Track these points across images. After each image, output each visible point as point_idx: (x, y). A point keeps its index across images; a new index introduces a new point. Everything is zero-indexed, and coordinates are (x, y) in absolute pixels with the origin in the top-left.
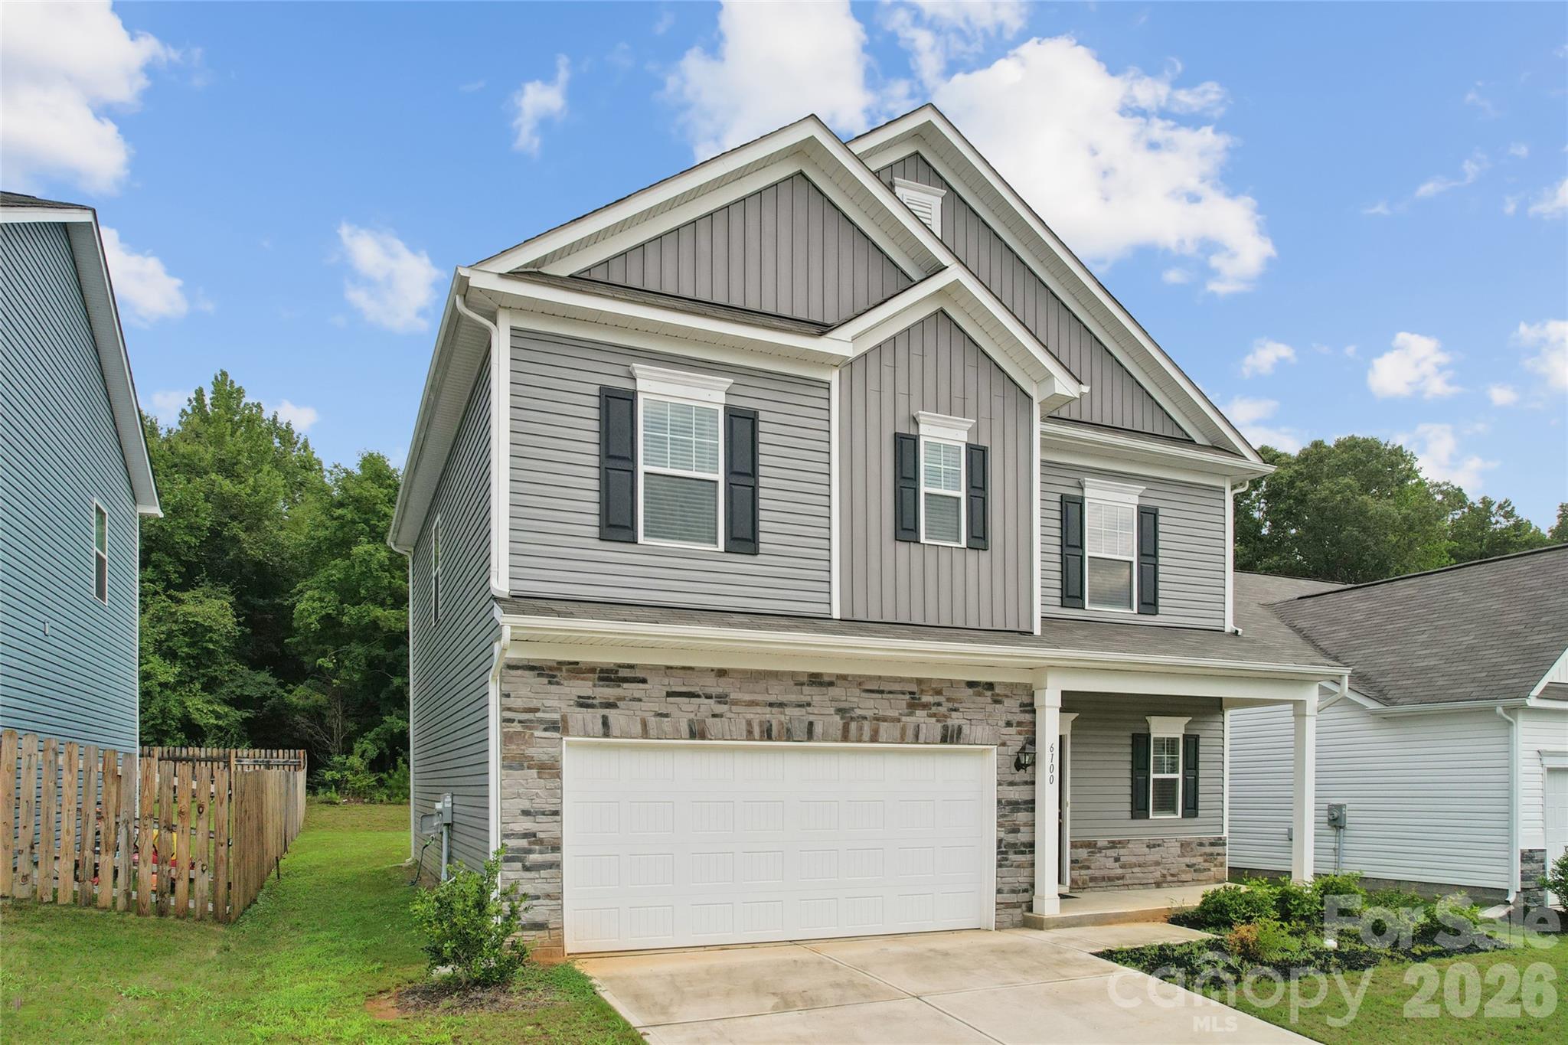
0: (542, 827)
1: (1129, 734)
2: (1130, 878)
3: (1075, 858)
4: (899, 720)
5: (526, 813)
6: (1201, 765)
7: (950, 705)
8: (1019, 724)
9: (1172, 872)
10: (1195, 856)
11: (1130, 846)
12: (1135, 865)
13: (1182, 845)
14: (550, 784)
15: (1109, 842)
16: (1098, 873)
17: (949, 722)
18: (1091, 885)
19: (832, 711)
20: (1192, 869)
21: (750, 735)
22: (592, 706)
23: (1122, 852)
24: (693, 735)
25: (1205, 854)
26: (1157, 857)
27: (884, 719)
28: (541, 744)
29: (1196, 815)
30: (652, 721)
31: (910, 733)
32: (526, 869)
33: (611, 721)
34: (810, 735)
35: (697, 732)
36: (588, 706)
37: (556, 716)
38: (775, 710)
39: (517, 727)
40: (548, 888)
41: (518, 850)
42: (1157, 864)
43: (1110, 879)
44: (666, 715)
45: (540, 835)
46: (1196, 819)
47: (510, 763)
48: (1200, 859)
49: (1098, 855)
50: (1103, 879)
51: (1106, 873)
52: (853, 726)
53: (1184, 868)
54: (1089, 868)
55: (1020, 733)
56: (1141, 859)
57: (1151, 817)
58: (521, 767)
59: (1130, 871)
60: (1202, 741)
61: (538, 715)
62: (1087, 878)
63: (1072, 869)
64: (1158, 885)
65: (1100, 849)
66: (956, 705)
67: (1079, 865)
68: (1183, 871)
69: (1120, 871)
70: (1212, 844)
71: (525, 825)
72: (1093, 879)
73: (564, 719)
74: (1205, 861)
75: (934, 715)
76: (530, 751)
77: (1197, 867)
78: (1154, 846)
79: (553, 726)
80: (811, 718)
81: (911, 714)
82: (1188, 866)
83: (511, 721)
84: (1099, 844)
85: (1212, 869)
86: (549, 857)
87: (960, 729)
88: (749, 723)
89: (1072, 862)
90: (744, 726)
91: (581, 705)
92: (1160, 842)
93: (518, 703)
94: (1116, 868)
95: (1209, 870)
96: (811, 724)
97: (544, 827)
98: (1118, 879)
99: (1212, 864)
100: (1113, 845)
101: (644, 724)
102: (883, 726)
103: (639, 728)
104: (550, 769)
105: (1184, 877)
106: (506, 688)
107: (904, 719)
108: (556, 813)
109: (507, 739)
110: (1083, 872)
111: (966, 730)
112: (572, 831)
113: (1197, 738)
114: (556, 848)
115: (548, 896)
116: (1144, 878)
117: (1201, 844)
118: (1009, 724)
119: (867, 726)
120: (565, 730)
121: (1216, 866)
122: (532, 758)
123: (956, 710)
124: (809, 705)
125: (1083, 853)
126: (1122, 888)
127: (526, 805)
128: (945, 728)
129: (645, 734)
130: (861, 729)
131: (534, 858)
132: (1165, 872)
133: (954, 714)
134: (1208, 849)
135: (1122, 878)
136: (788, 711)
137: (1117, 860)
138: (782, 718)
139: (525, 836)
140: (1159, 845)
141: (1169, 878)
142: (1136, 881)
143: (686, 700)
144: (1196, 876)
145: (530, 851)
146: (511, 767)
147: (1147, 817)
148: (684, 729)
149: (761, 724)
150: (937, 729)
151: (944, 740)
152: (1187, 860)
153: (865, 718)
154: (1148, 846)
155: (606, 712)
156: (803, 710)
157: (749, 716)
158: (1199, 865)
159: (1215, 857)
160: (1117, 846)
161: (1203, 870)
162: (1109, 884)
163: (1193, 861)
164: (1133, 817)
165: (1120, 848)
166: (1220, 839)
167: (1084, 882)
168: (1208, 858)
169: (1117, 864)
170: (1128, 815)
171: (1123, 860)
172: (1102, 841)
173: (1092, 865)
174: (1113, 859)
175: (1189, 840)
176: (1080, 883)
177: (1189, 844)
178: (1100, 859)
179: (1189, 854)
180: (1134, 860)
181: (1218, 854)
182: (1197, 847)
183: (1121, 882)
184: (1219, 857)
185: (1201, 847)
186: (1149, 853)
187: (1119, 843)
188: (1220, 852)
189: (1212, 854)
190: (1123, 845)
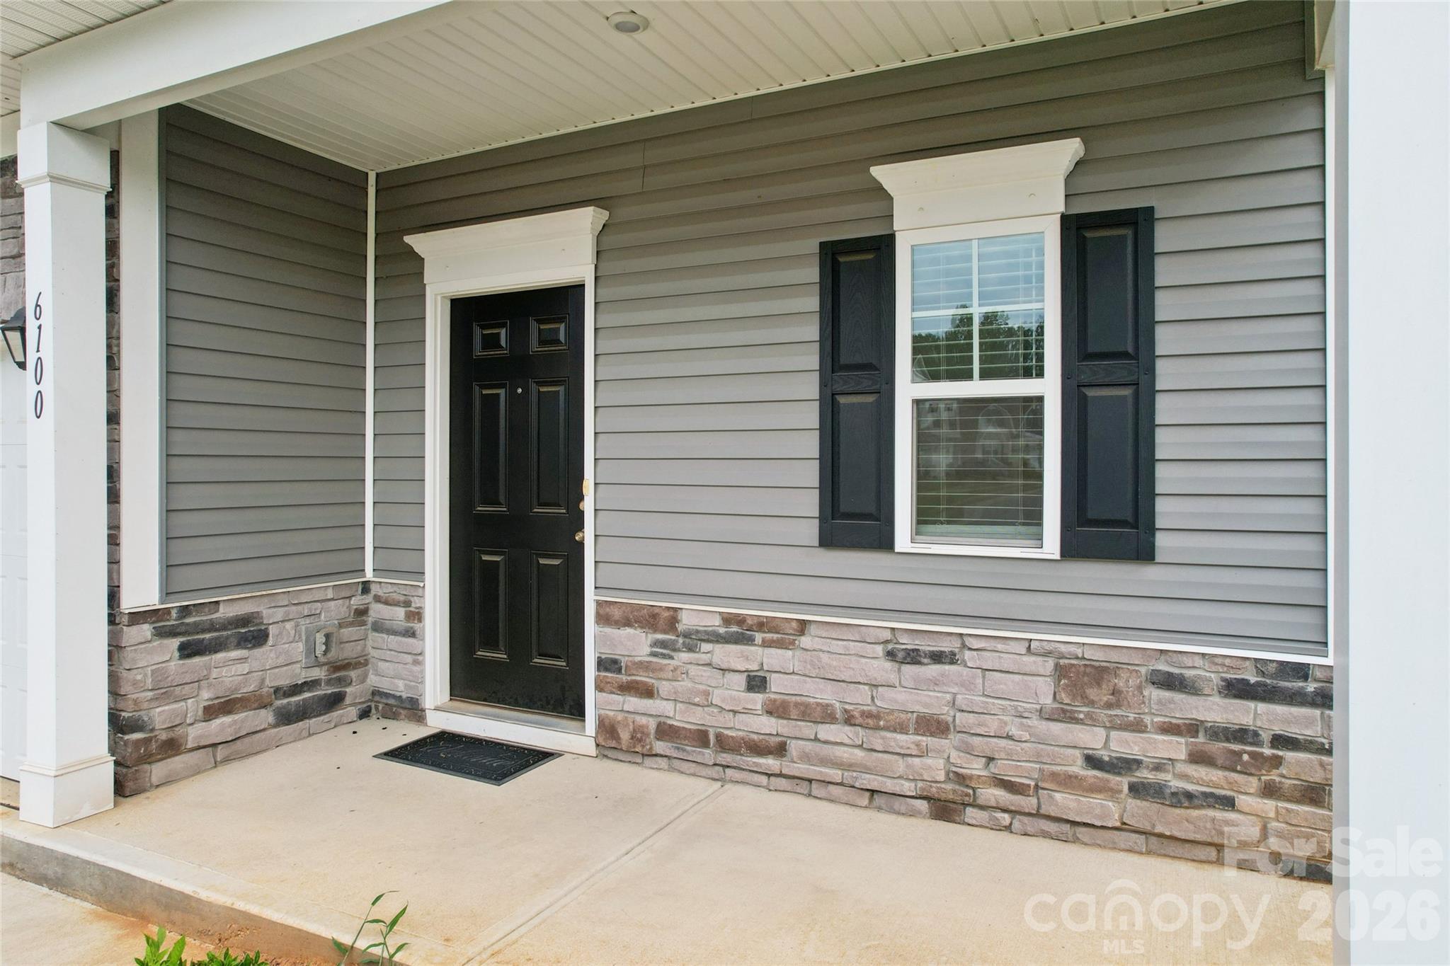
2: (806, 757)
3: (608, 652)
6: (1168, 340)
9: (1003, 768)
10: (1137, 727)
11: (805, 641)
12: (827, 716)
13: (1061, 672)
15: (728, 620)
16: (687, 718)
18: (660, 747)
20: (1123, 782)
23: (773, 658)
25: (1192, 728)
26: (932, 702)
29: (1144, 553)
42: (934, 726)
43: (724, 744)
48: (1177, 748)
49: (685, 656)
50: (701, 738)
51: (714, 723)
53: (1078, 768)
54: (648, 692)
56: (859, 698)
57: (904, 543)
59: (807, 729)
60: (1167, 234)
62: (652, 724)
63: (604, 690)
64: (944, 810)
65: (693, 640)
67: (624, 678)
68: (1068, 782)
69: (768, 726)
70: (1237, 690)
72: (666, 731)
74: (1197, 758)
77: (1145, 775)
78: (913, 657)
82: (1092, 761)
84: (688, 620)
85: (1242, 801)
89: (603, 664)
92: (945, 646)
94: (747, 711)
95: (1229, 803)
98: (758, 749)
99: (1253, 783)
100: (740, 632)
105: (1064, 802)
110: (633, 703)
113: (1140, 221)
116: (867, 770)
117: (1170, 682)
121: (1270, 791)
125: (643, 646)
126: (782, 783)
132: (976, 768)
135: (780, 750)
137: (756, 683)
140: (937, 658)
142: (836, 774)
144: (1138, 810)
147: (885, 543)
152: (1093, 738)
154: (891, 655)
158: (1158, 768)
159: (1268, 751)
160: (759, 637)
161: (1189, 796)
162: (726, 758)
163: (1124, 745)
164: (828, 540)
165: (766, 644)
166: (1302, 671)
167: (638, 736)
168: (1218, 748)
169: (757, 699)
170: (810, 531)
171: (777, 685)
172: (693, 617)
173: (664, 687)
174: (741, 680)
175: (1099, 655)
176: (625, 736)
177: (1099, 673)
178: (693, 670)
179: (1103, 714)
180: (824, 694)
181: (1281, 741)
182: (1155, 694)
183: (770, 763)
184: (1289, 755)
185: (1178, 697)
186: (893, 678)
187: (762, 625)
188: (1294, 731)
189: (1242, 735)
190: (787, 636)
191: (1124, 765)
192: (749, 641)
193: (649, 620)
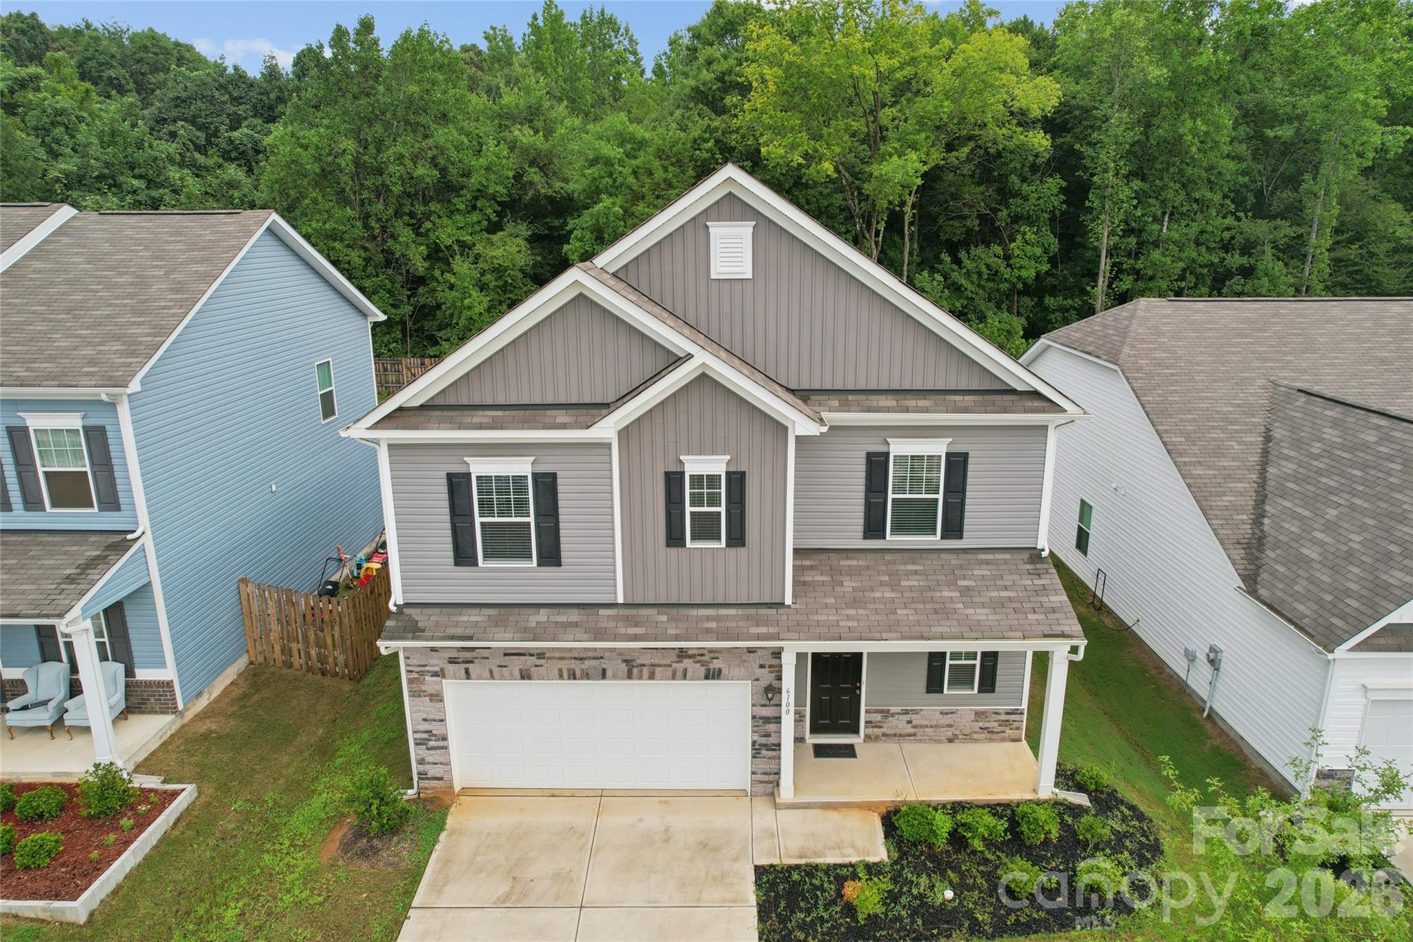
0: (435, 728)
2: (921, 735)
3: (867, 719)
4: (671, 666)
5: (425, 720)
7: (712, 655)
8: (770, 666)
9: (963, 732)
10: (989, 721)
11: (922, 713)
12: (927, 726)
13: (976, 713)
14: (438, 705)
15: (902, 710)
16: (890, 731)
17: (712, 666)
18: (883, 738)
19: (620, 661)
20: (986, 731)
21: (561, 677)
22: (458, 663)
23: (914, 717)
24: (523, 678)
25: (999, 721)
26: (949, 721)
27: (659, 666)
28: (430, 683)
29: (993, 691)
30: (496, 670)
31: (679, 673)
32: (428, 749)
33: (471, 671)
34: (604, 675)
35: (525, 675)
36: (456, 663)
37: (437, 669)
38: (577, 662)
39: (416, 675)
40: (442, 759)
41: (423, 739)
42: (950, 726)
43: (902, 735)
44: (505, 666)
45: (434, 732)
46: (993, 694)
47: (414, 694)
48: (996, 724)
49: (891, 718)
50: (895, 735)
51: (898, 731)
52: (635, 671)
53: (978, 730)
54: (881, 727)
55: (770, 672)
56: (933, 722)
57: (946, 691)
58: (420, 696)
59: (922, 730)
61: (427, 668)
62: (879, 734)
63: (866, 727)
64: (950, 741)
65: (893, 715)
66: (716, 655)
67: (872, 724)
68: (976, 732)
69: (911, 730)
70: (1008, 713)
71: (427, 726)
72: (884, 735)
73: (442, 670)
74: (1000, 725)
75: (699, 662)
76: (424, 688)
77: (990, 729)
78: (947, 714)
79: (435, 674)
80: (604, 666)
81: (680, 662)
82: (981, 728)
83: (412, 672)
84: (892, 711)
85: (1007, 731)
86: (441, 743)
87: (720, 671)
88: (560, 670)
89: (866, 722)
90: (557, 672)
91: (451, 662)
92: (953, 711)
93: (415, 662)
94: (908, 728)
95: (1004, 732)
96: (604, 671)
97: (435, 727)
98: (909, 735)
99: (1007, 728)
100: (906, 712)
101: (491, 672)
102: (658, 670)
103: (488, 675)
104: (437, 697)
105: (975, 736)
106: (407, 655)
107: (674, 665)
108: (442, 721)
109: (410, 681)
110: (875, 730)
111: (725, 672)
112: (453, 729)
114: (444, 739)
115: (441, 763)
116: (935, 735)
117: (996, 713)
118: (762, 666)
119: (646, 671)
120: (444, 676)
121: (1011, 729)
122: (425, 691)
123: (717, 658)
124: (602, 658)
125: (878, 717)
126: (915, 740)
127: (425, 716)
128: (708, 670)
129: (492, 677)
130: (641, 672)
131: (432, 744)
132: (958, 732)
133: (715, 661)
134: (1004, 717)
135: (915, 735)
136: (586, 662)
137: (909, 722)
138: (583, 666)
139: (426, 732)
140: (951, 713)
141: (960, 737)
142: (927, 737)
143: (517, 657)
144: (989, 736)
145: (430, 740)
146: (414, 696)
147: (942, 692)
148: (517, 673)
149: (569, 670)
150: (702, 671)
151: (707, 677)
152: (981, 725)
153: (644, 665)
154: (941, 713)
155: (467, 665)
156: (598, 662)
157: (560, 667)
158: (992, 727)
159: (1011, 723)
160: (911, 713)
161: (998, 732)
162: (902, 738)
163: (987, 724)
164: (928, 691)
165: (913, 714)
166: (1017, 709)
167: (875, 736)
168: (1003, 723)
169: (910, 725)
170: (924, 690)
171: (914, 722)
172: (893, 709)
173: (884, 725)
174: (905, 722)
175: (983, 710)
176: (872, 736)
177: (983, 713)
178: (893, 721)
179: (983, 720)
180: (925, 722)
181: (1014, 721)
182: (993, 715)
183: (912, 737)
184: (1015, 723)
185: (998, 715)
186: (941, 717)
187: (911, 710)
188: (1016, 719)
189: (1007, 721)
190: (916, 712)
191: (987, 728)
192: (908, 714)
193: (879, 711)
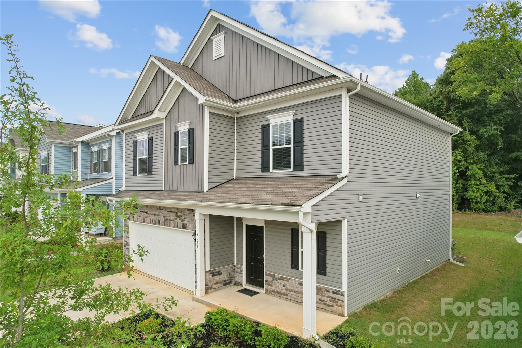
1: (290, 228)
2: (289, 296)
3: (266, 279)
6: (328, 249)
10: (324, 296)
11: (290, 281)
12: (292, 291)
13: (317, 288)
15: (281, 277)
16: (276, 290)
17: (184, 222)
18: (273, 293)
20: (323, 303)
23: (286, 283)
25: (329, 297)
29: (325, 274)
43: (280, 294)
46: (326, 277)
48: (328, 299)
49: (276, 281)
50: (278, 292)
51: (279, 290)
53: (318, 301)
54: (271, 286)
56: (295, 289)
57: (300, 270)
59: (290, 293)
60: (328, 236)
62: (272, 290)
63: (266, 284)
65: (277, 279)
67: (268, 283)
69: (285, 292)
70: (334, 293)
72: (274, 291)
74: (330, 301)
77: (325, 302)
78: (302, 285)
81: (176, 219)
82: (320, 300)
84: (276, 276)
85: (334, 306)
87: (186, 224)
89: (266, 281)
95: (333, 306)
98: (284, 295)
99: (335, 304)
100: (282, 279)
113: (325, 233)
116: (296, 298)
117: (327, 291)
121: (337, 305)
125: (271, 279)
126: (287, 299)
134: (332, 295)
135: (287, 295)
137: (284, 286)
142: (293, 299)
147: (298, 269)
150: (182, 224)
151: (183, 228)
152: (320, 297)
154: (299, 284)
158: (326, 301)
159: (337, 300)
160: (284, 280)
161: (329, 305)
162: (280, 295)
163: (323, 298)
164: (292, 268)
165: (285, 281)
166: (339, 291)
167: (270, 291)
168: (332, 299)
169: (284, 288)
170: (290, 266)
171: (286, 286)
172: (277, 276)
173: (273, 285)
174: (282, 285)
175: (320, 287)
176: (269, 291)
178: (277, 283)
179: (321, 294)
180: (291, 288)
181: (338, 299)
182: (326, 292)
183: (286, 297)
184: (339, 301)
185: (328, 293)
186: (299, 287)
187: (285, 278)
188: (339, 299)
189: (334, 298)
190: (288, 280)
191: (323, 301)
192: (283, 280)
193: (272, 276)
